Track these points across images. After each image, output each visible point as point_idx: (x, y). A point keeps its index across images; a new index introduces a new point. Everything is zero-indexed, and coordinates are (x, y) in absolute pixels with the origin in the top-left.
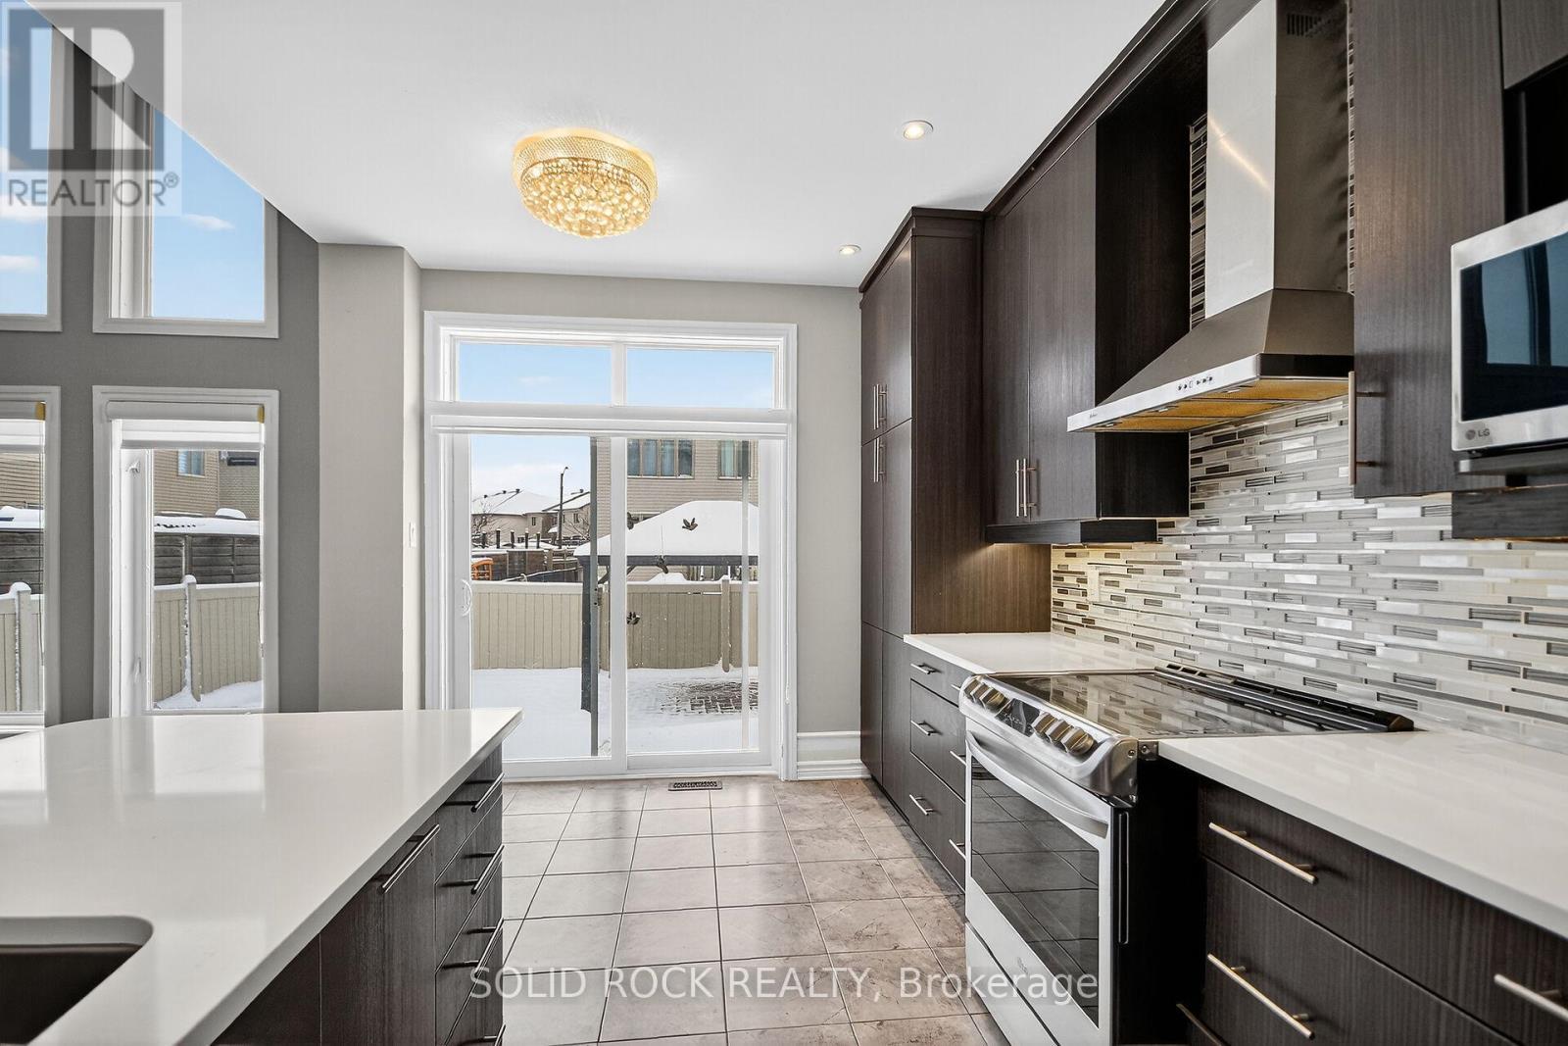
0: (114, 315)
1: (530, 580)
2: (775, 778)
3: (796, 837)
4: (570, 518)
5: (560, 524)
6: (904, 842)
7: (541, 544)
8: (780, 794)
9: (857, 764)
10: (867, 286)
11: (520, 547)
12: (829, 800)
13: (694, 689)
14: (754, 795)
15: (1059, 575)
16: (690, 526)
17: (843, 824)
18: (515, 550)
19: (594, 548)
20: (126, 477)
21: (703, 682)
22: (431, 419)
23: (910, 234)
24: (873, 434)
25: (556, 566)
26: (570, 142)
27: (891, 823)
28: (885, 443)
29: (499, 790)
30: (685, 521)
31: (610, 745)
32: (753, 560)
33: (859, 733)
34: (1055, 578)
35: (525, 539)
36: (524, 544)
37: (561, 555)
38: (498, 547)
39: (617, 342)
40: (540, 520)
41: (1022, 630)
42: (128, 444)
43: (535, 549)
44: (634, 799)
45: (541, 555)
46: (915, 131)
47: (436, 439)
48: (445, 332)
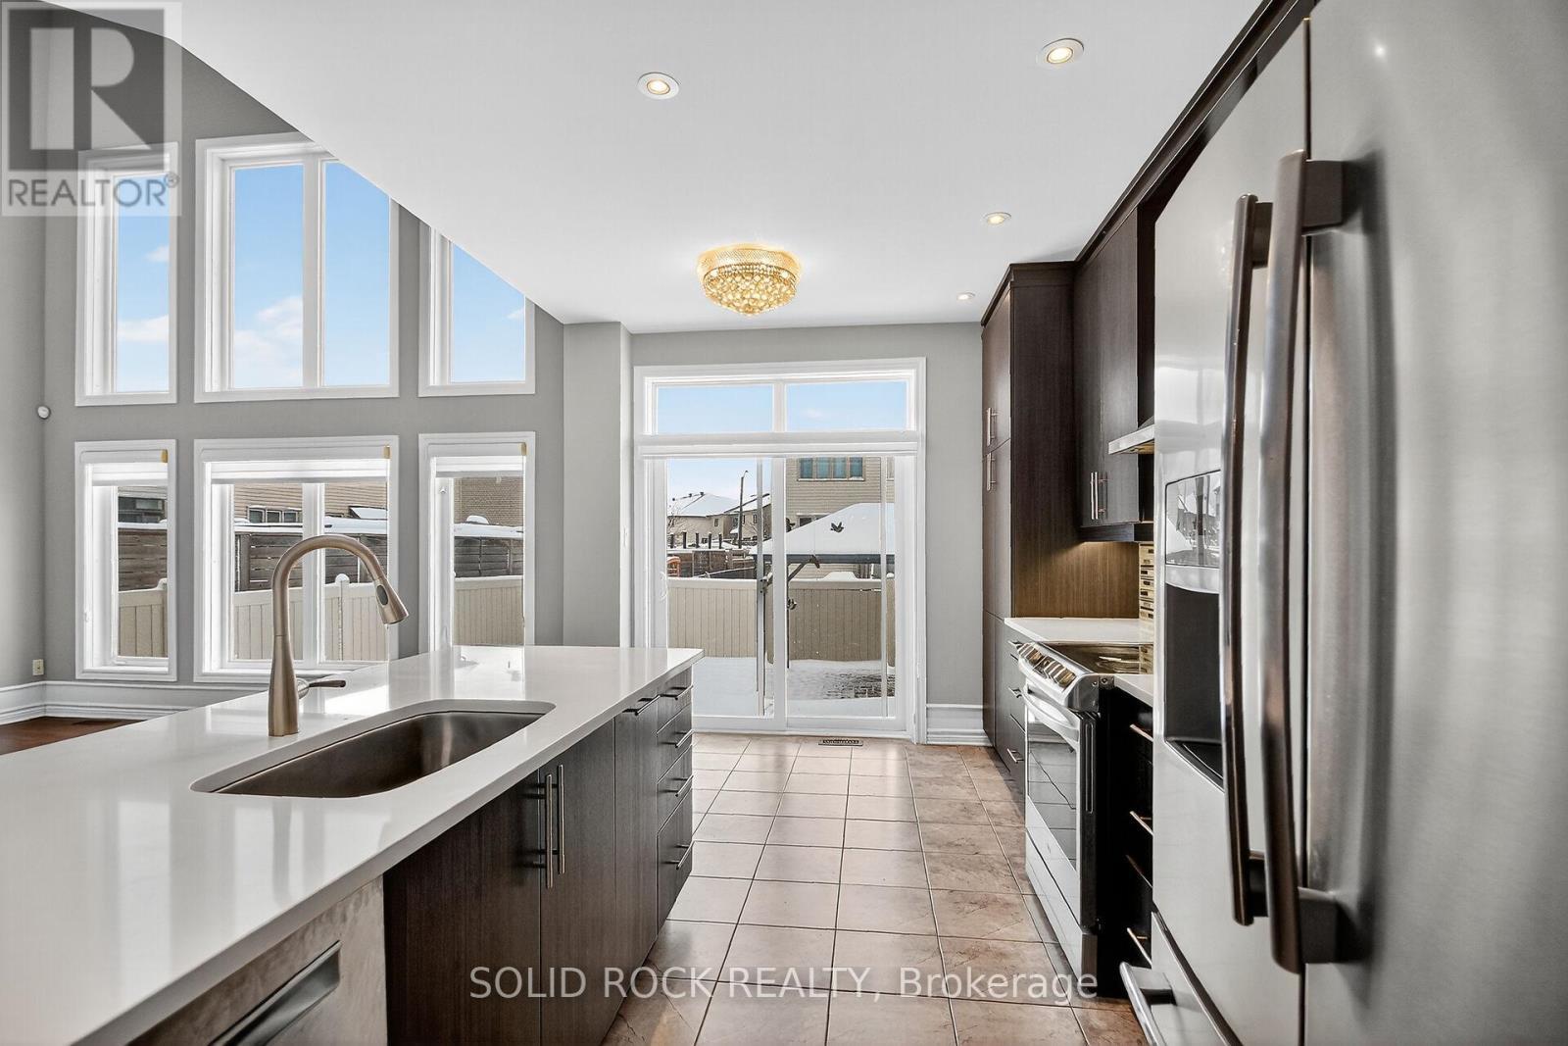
0: (431, 384)
1: (712, 576)
2: (908, 741)
3: (918, 782)
4: (749, 519)
5: (741, 527)
6: (1008, 792)
7: (723, 544)
8: (912, 753)
9: (981, 734)
10: (986, 321)
11: (704, 547)
12: (951, 759)
13: (858, 680)
14: (893, 754)
15: (1145, 569)
16: (838, 528)
17: (959, 776)
18: (699, 549)
19: (760, 549)
20: (438, 497)
21: (866, 673)
22: (639, 449)
23: (1009, 286)
24: (988, 449)
25: (737, 565)
26: (739, 252)
27: (1001, 778)
28: (996, 457)
29: (689, 739)
30: (833, 525)
31: (773, 707)
32: (890, 559)
33: (981, 707)
34: (1142, 572)
35: (709, 540)
36: (707, 544)
37: (740, 554)
38: (685, 547)
39: (776, 380)
40: (721, 522)
41: (1112, 616)
42: (440, 474)
43: (718, 549)
44: (791, 750)
45: (723, 554)
46: (996, 219)
47: (642, 464)
48: (649, 381)
